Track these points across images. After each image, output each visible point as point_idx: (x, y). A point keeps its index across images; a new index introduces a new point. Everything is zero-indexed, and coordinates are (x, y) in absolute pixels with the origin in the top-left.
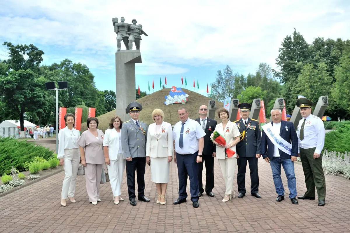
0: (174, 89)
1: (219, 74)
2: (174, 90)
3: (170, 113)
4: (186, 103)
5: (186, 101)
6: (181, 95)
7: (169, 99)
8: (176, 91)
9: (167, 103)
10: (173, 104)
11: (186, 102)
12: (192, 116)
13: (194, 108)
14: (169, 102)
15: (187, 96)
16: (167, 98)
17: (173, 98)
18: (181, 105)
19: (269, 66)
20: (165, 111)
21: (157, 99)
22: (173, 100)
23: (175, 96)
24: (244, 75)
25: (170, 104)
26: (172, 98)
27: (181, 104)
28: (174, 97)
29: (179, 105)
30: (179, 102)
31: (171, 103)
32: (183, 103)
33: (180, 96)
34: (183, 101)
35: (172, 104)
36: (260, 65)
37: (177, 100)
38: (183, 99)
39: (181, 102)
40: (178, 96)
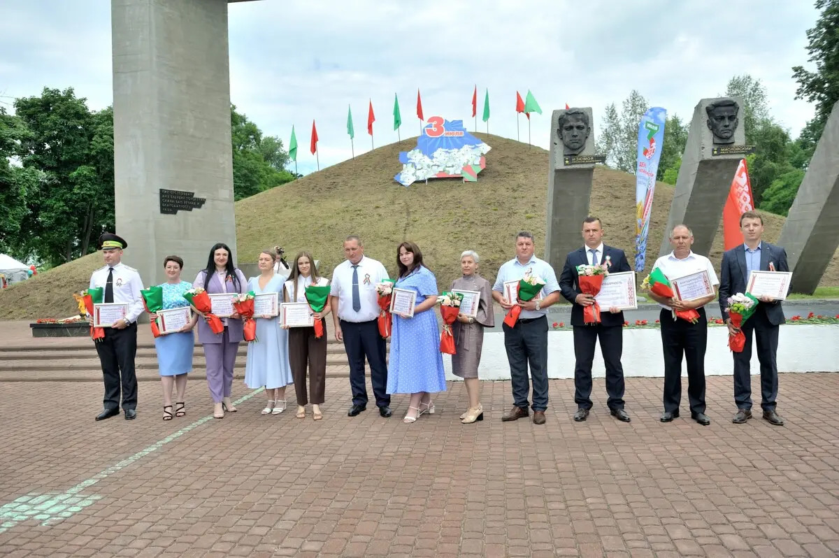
0: (435, 126)
1: (611, 117)
2: (434, 129)
3: (408, 213)
4: (480, 175)
5: (478, 170)
6: (459, 147)
7: (414, 165)
8: (444, 132)
9: (407, 177)
10: (430, 180)
11: (478, 175)
12: (495, 223)
13: (510, 193)
14: (413, 175)
15: (485, 148)
16: (407, 161)
17: (432, 158)
18: (459, 183)
19: (757, 84)
20: (392, 207)
21: (374, 168)
22: (428, 166)
23: (440, 154)
24: (680, 119)
25: (415, 182)
26: (427, 160)
27: (461, 178)
28: (435, 154)
29: (452, 183)
30: (452, 172)
31: (421, 179)
32: (468, 177)
33: (456, 150)
34: (467, 168)
35: (423, 181)
36: (731, 84)
37: (447, 167)
38: (468, 161)
39: (462, 173)
40: (449, 153)
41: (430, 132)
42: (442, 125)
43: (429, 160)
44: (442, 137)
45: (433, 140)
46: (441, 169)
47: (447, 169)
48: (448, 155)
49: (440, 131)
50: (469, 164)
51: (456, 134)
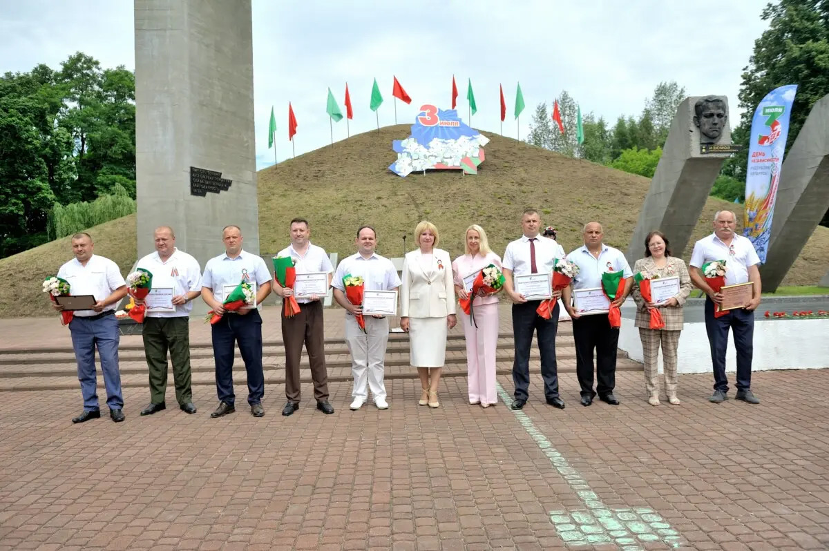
0: (428, 114)
1: (540, 118)
2: (428, 118)
3: (417, 206)
5: (478, 162)
6: (456, 138)
7: (409, 154)
8: (439, 122)
9: (403, 167)
10: (428, 171)
11: (478, 167)
13: (516, 187)
14: (410, 164)
15: (484, 141)
16: (401, 150)
17: (428, 148)
18: (458, 176)
20: (396, 199)
21: (360, 156)
22: (425, 156)
23: (436, 143)
25: (412, 173)
26: (422, 150)
27: (460, 171)
28: (431, 144)
29: (452, 175)
30: (451, 164)
31: (418, 170)
32: (468, 169)
33: (452, 141)
34: (466, 160)
35: (421, 172)
37: (444, 158)
38: (467, 152)
39: (461, 165)
40: (446, 143)
41: (424, 121)
42: (436, 114)
43: (426, 150)
44: (436, 126)
45: (428, 129)
46: (439, 160)
47: (445, 160)
48: (444, 145)
49: (434, 120)
50: (468, 156)
51: (451, 124)
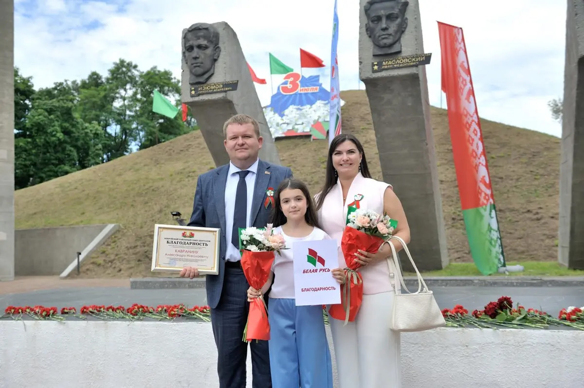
0: (291, 83)
2: (289, 86)
5: (328, 126)
6: (311, 103)
8: (299, 88)
10: (278, 139)
17: (282, 115)
18: (307, 140)
22: (278, 125)
23: (291, 112)
27: (308, 136)
28: (287, 112)
29: (299, 141)
30: (301, 130)
32: (316, 134)
33: (309, 106)
34: (317, 125)
37: (296, 124)
38: (319, 117)
39: (310, 131)
40: (301, 110)
41: (285, 89)
42: (298, 82)
43: (280, 118)
44: (296, 94)
45: (287, 97)
46: (290, 127)
47: (296, 127)
48: (298, 112)
49: (295, 86)
50: (320, 120)
51: (311, 90)
